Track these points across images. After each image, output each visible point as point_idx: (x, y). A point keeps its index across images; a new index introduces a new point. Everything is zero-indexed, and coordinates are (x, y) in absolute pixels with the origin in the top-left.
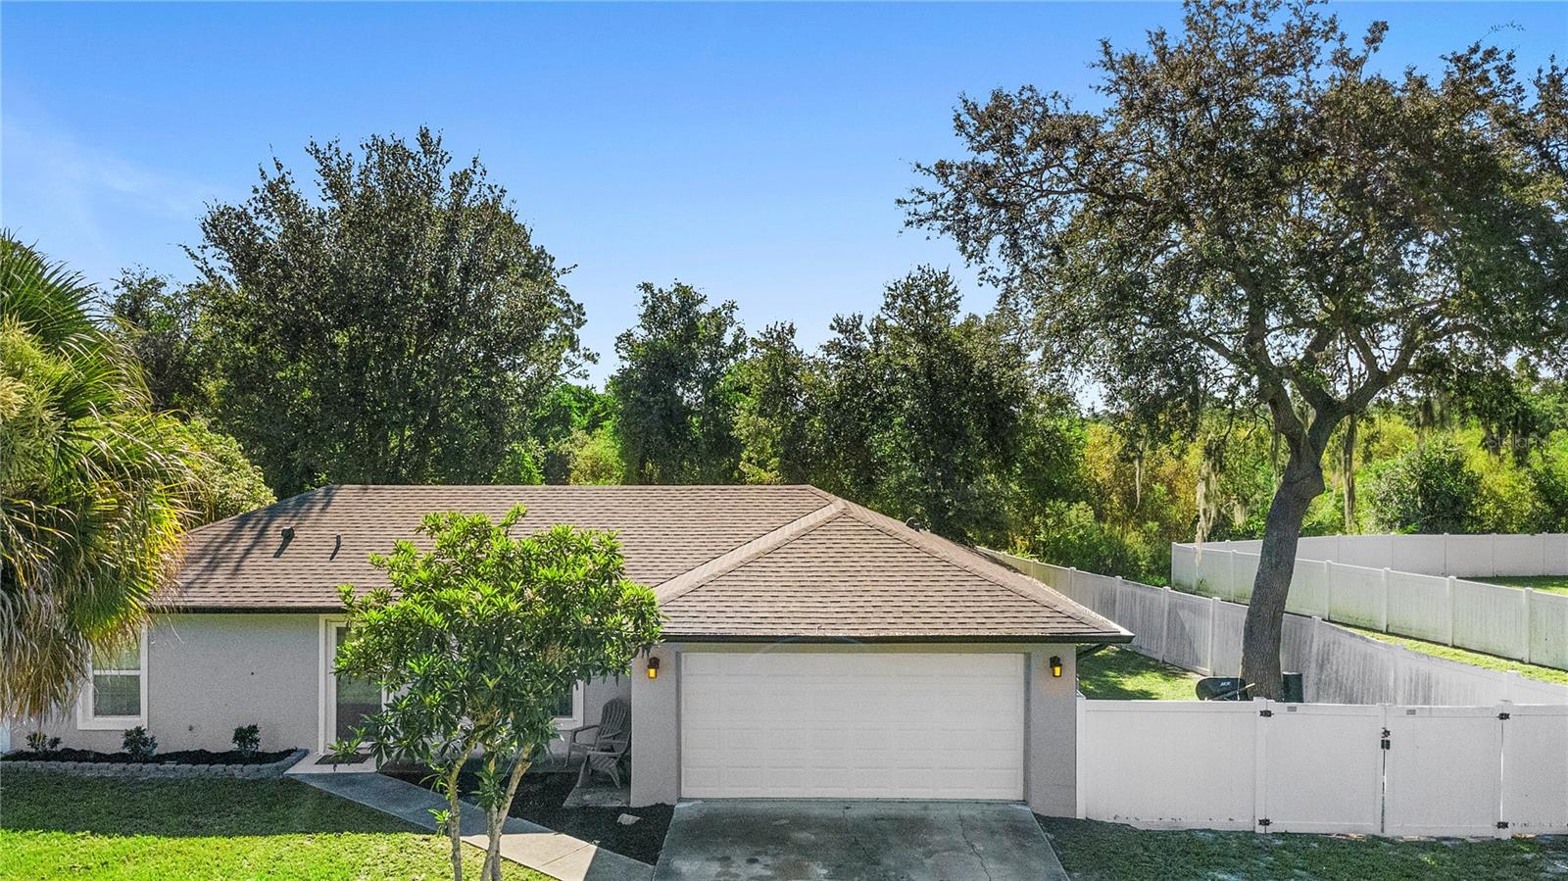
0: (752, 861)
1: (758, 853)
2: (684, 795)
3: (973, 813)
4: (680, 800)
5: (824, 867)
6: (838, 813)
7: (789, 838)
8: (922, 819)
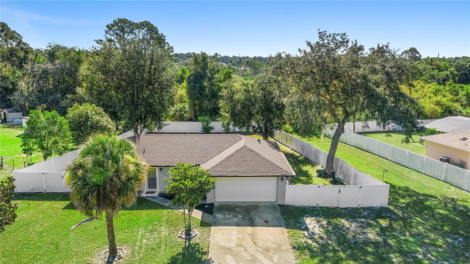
0: (229, 215)
1: (230, 213)
2: (216, 201)
3: (267, 204)
4: (215, 202)
5: (241, 216)
6: (243, 205)
7: (235, 210)
8: (258, 206)
